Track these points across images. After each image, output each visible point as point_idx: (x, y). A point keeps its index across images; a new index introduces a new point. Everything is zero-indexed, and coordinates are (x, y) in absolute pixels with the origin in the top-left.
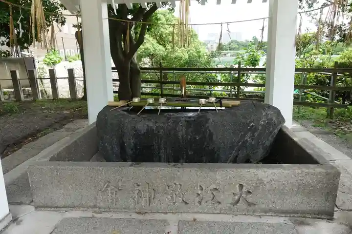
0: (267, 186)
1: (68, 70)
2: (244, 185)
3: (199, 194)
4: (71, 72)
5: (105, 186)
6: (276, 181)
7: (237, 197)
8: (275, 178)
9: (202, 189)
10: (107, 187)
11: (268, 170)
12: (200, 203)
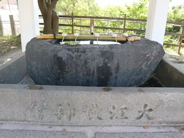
0: (166, 105)
1: (10, 16)
2: (148, 104)
3: (111, 112)
4: (11, 17)
5: (32, 105)
6: (173, 101)
7: (141, 114)
8: (173, 99)
9: (114, 108)
10: (34, 106)
11: (168, 93)
12: (111, 118)
